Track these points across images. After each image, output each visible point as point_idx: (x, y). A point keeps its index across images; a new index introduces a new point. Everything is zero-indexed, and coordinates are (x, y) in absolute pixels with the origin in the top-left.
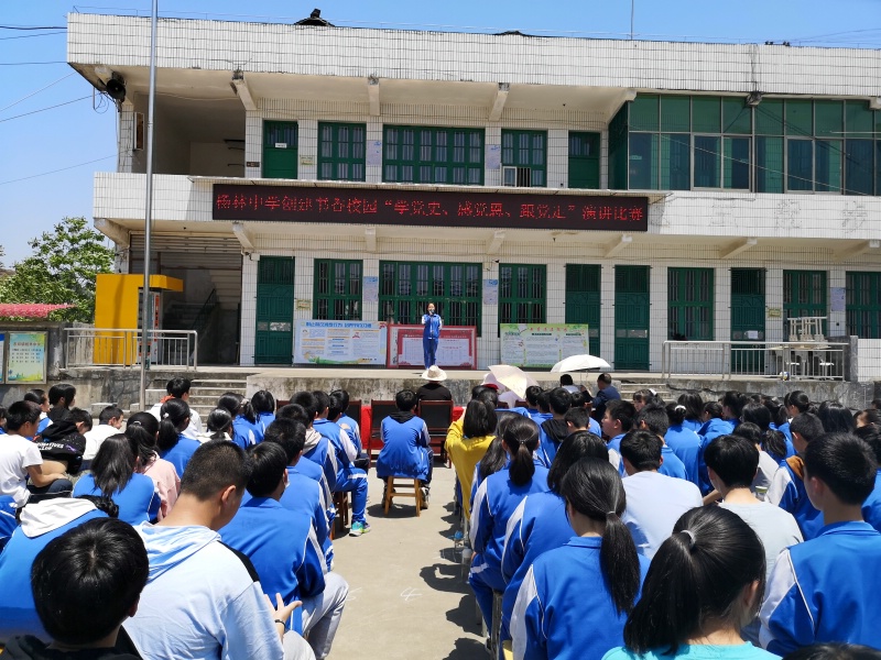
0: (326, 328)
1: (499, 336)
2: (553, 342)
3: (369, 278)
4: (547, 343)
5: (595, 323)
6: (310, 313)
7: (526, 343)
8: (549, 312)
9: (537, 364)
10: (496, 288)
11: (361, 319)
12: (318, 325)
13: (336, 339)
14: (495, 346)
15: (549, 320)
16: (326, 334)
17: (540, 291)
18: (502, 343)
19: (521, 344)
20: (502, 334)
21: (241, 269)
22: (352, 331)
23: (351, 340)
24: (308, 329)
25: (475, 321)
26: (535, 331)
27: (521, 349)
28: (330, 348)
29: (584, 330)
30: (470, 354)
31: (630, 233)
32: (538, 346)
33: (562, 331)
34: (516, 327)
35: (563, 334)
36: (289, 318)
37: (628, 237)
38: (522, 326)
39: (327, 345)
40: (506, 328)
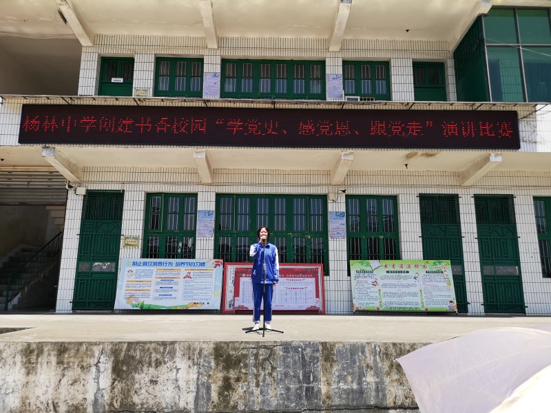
0: (155, 268)
1: (349, 274)
2: (412, 281)
3: (205, 212)
4: (403, 282)
5: (457, 259)
6: (138, 252)
7: (380, 282)
8: (404, 247)
9: (396, 307)
10: (344, 220)
11: (194, 257)
12: (145, 264)
13: (164, 280)
14: (345, 286)
15: (404, 255)
16: (154, 275)
17: (392, 224)
18: (354, 283)
19: (375, 283)
20: (353, 273)
21: (65, 204)
22: (183, 271)
23: (181, 281)
24: (134, 268)
25: (322, 258)
26: (390, 269)
27: (376, 289)
28: (157, 291)
29: (446, 267)
30: (317, 296)
31: (499, 152)
32: (395, 286)
33: (420, 268)
34: (368, 265)
35: (422, 272)
36: (114, 258)
37: (497, 157)
38: (374, 263)
39: (153, 287)
40: (356, 265)
